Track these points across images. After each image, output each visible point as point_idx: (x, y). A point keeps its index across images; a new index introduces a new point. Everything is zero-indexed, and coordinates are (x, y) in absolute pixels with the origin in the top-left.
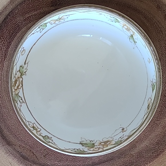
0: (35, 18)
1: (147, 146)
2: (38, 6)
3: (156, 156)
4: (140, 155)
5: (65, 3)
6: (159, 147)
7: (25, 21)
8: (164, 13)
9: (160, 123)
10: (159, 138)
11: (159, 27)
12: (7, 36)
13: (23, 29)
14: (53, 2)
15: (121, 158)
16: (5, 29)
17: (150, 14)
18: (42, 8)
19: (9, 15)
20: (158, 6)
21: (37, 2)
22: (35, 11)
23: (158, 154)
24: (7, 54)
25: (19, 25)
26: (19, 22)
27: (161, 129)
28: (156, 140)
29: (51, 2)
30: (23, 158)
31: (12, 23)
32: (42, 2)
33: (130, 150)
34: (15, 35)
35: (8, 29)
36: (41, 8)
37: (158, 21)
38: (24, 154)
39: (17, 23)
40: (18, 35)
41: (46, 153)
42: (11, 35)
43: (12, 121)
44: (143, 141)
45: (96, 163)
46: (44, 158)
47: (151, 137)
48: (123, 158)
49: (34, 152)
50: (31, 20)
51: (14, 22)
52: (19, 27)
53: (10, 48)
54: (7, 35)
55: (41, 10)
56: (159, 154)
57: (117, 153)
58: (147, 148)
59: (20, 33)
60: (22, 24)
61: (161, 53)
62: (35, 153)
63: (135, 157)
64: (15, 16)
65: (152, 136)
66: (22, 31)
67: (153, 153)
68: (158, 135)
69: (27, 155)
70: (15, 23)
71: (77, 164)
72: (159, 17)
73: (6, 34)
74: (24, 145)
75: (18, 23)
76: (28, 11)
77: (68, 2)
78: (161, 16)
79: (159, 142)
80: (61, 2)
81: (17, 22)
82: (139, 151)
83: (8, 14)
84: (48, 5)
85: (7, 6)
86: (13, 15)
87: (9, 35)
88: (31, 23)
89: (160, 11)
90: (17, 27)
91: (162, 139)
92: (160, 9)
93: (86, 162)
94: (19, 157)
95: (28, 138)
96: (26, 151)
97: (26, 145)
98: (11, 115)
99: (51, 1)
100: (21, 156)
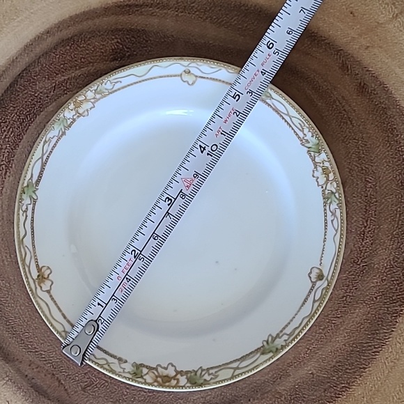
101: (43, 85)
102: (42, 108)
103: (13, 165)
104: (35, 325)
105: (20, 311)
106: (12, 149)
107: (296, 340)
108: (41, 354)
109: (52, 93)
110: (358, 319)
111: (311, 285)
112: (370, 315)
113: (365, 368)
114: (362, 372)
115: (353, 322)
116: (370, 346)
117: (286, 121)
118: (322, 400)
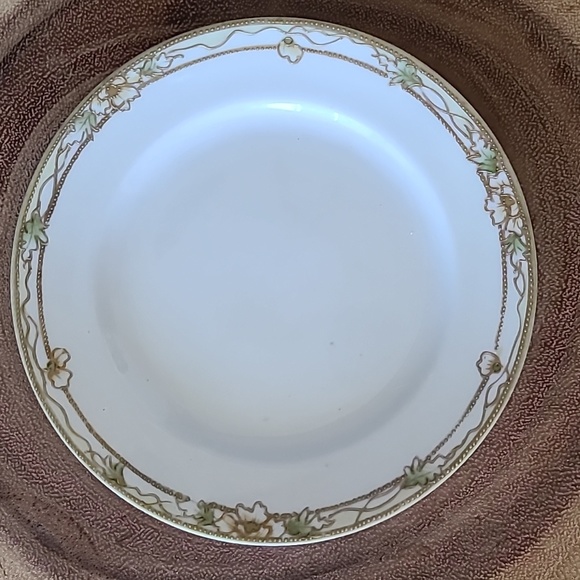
0: (109, 60)
1: (478, 518)
2: (122, 19)
3: (508, 553)
4: (453, 549)
5: (213, 15)
6: (521, 524)
7: (74, 70)
8: (554, 58)
9: (529, 438)
10: (520, 490)
11: (534, 106)
12: (10, 118)
13: (68, 98)
14: (174, 10)
15: (388, 558)
16: (5, 94)
17: (504, 61)
18: (134, 26)
19: (20, 46)
20: (532, 37)
21: (118, 7)
22: (110, 37)
23: (515, 549)
24: (8, 180)
25: (52, 82)
26: (54, 73)
27: (530, 461)
28: (511, 500)
29: (168, 9)
30: (44, 545)
31: (28, 74)
32: (137, 8)
33: (420, 530)
34: (37, 115)
35: (14, 95)
36: (132, 26)
37: (531, 86)
38: (48, 531)
39: (45, 77)
40: (49, 115)
41: (124, 530)
42: (24, 115)
43: (13, 412)
44: (467, 502)
45: (298, 572)
46: (118, 547)
47: (494, 489)
48: (393, 557)
49: (85, 525)
50: (95, 67)
51: (35, 70)
52: (51, 88)
53: (20, 159)
54: (9, 115)
55: (132, 35)
56: (520, 550)
57: (374, 540)
58: (480, 524)
59: (56, 108)
60: (64, 80)
61: (538, 197)
62: (88, 528)
63: (436, 556)
64: (42, 51)
65: (497, 483)
66: (63, 103)
67: (499, 544)
68: (518, 483)
69: (61, 534)
70: (41, 76)
71: (232, 573)
72: (535, 73)
73: (7, 113)
74: (49, 501)
75: (49, 76)
76: (87, 34)
77: (227, 9)
78: (541, 68)
79: (520, 506)
80: (202, 9)
81: (48, 70)
82: (451, 537)
83: (19, 44)
84: (156, 16)
85: (14, 18)
86: (37, 47)
87: (16, 115)
88: (94, 75)
89: (540, 51)
90: (47, 88)
91: (531, 495)
92: (540, 46)
93: (263, 568)
94: (31, 542)
95: (64, 474)
96: (55, 522)
97: (58, 500)
98: (10, 392)
99: (167, 5)
100: (37, 538)
101: (57, 61)
102: (54, 97)
103: (9, 188)
104: (43, 441)
105: (19, 419)
106: (6, 162)
107: (458, 466)
108: (53, 487)
109: (71, 74)
110: (551, 434)
111: (481, 379)
112: (569, 427)
113: (560, 510)
114: (557, 516)
115: (542, 439)
116: (570, 476)
117: (443, 121)
118: (493, 558)
